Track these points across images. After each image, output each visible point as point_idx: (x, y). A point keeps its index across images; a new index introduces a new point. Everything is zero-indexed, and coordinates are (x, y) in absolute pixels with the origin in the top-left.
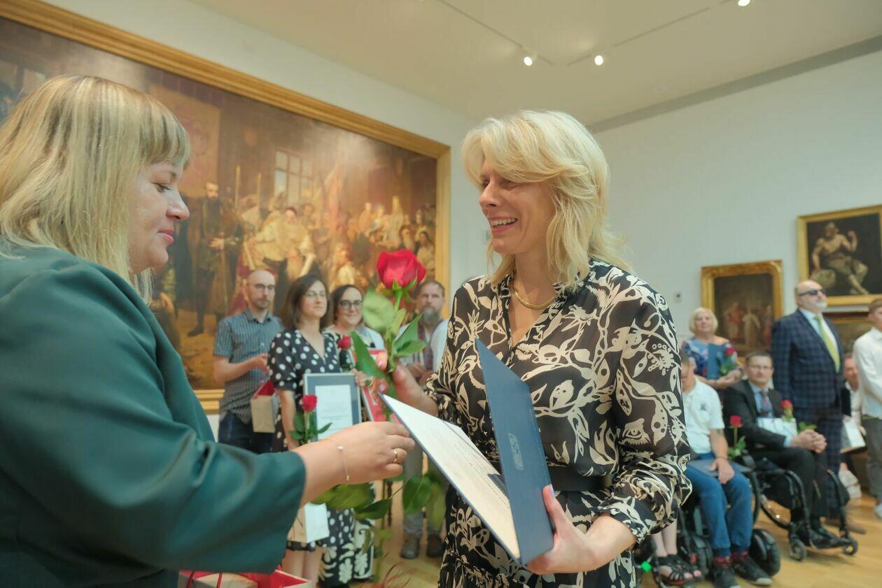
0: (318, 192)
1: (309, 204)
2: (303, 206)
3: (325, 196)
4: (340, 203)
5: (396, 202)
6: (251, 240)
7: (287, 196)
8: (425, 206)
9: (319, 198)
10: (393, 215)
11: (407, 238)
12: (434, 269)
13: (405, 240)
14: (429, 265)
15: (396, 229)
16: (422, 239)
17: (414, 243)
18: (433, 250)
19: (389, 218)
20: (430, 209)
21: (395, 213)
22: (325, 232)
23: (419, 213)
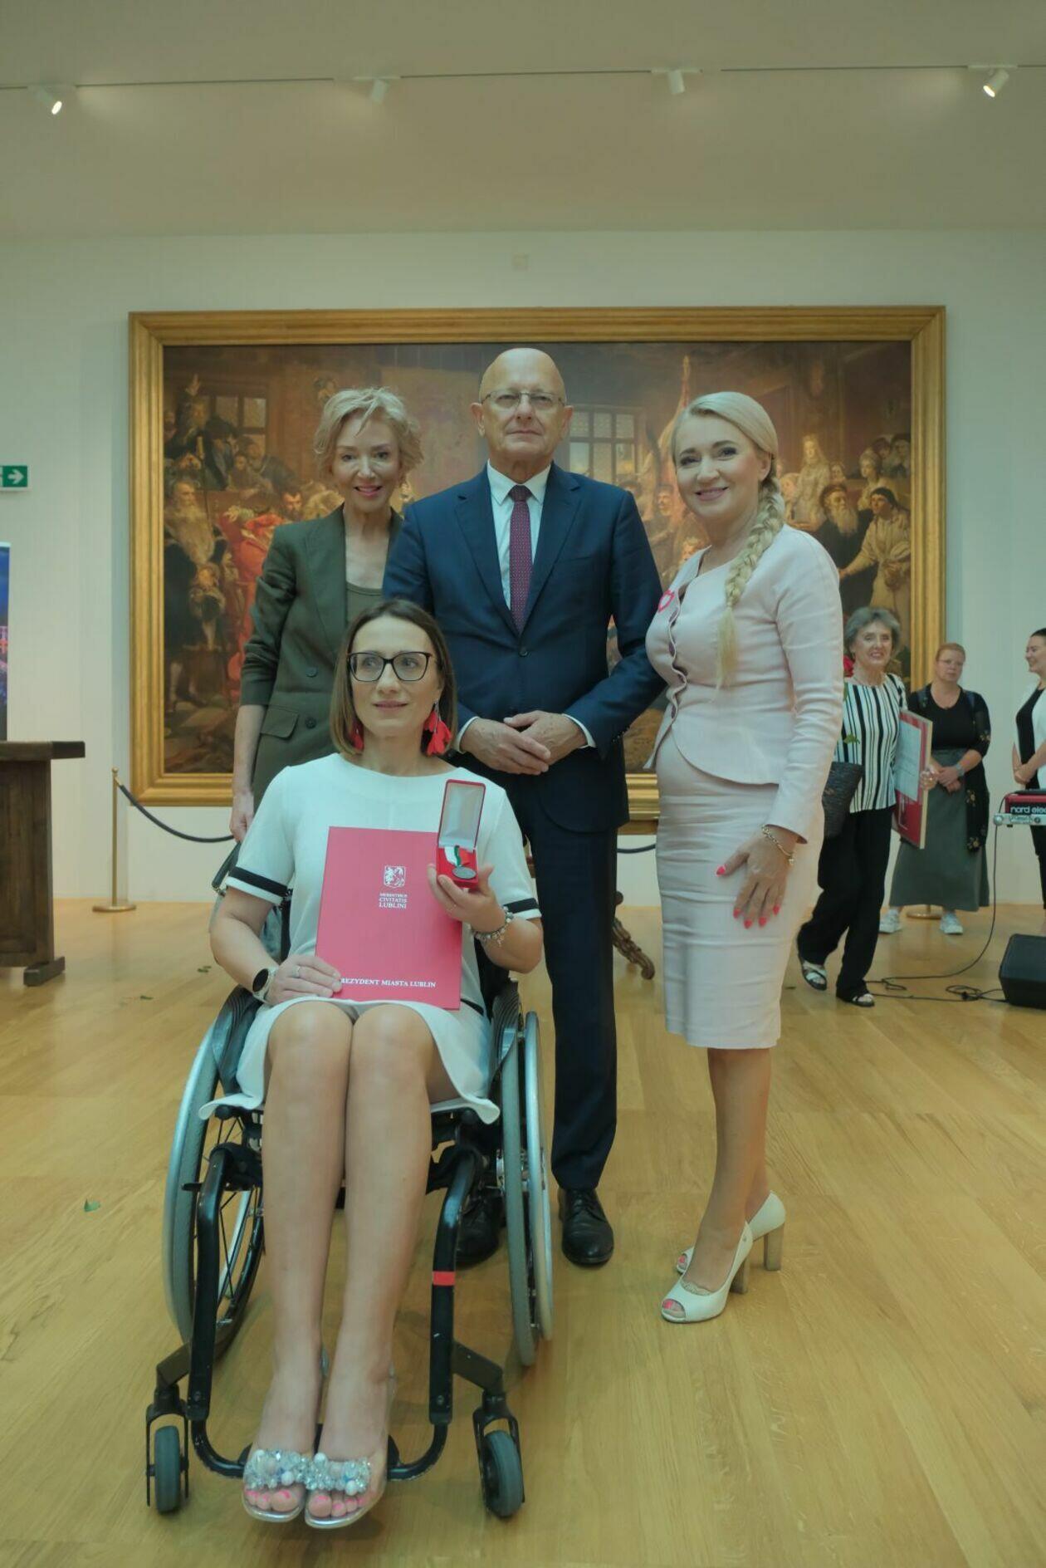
0: (647, 460)
5: (810, 446)
8: (883, 439)
9: (649, 470)
10: (804, 471)
11: (838, 507)
12: (908, 558)
13: (834, 512)
14: (895, 551)
15: (813, 495)
16: (877, 505)
17: (855, 516)
18: (905, 522)
19: (797, 478)
20: (897, 444)
21: (812, 466)
22: (663, 524)
23: (866, 456)
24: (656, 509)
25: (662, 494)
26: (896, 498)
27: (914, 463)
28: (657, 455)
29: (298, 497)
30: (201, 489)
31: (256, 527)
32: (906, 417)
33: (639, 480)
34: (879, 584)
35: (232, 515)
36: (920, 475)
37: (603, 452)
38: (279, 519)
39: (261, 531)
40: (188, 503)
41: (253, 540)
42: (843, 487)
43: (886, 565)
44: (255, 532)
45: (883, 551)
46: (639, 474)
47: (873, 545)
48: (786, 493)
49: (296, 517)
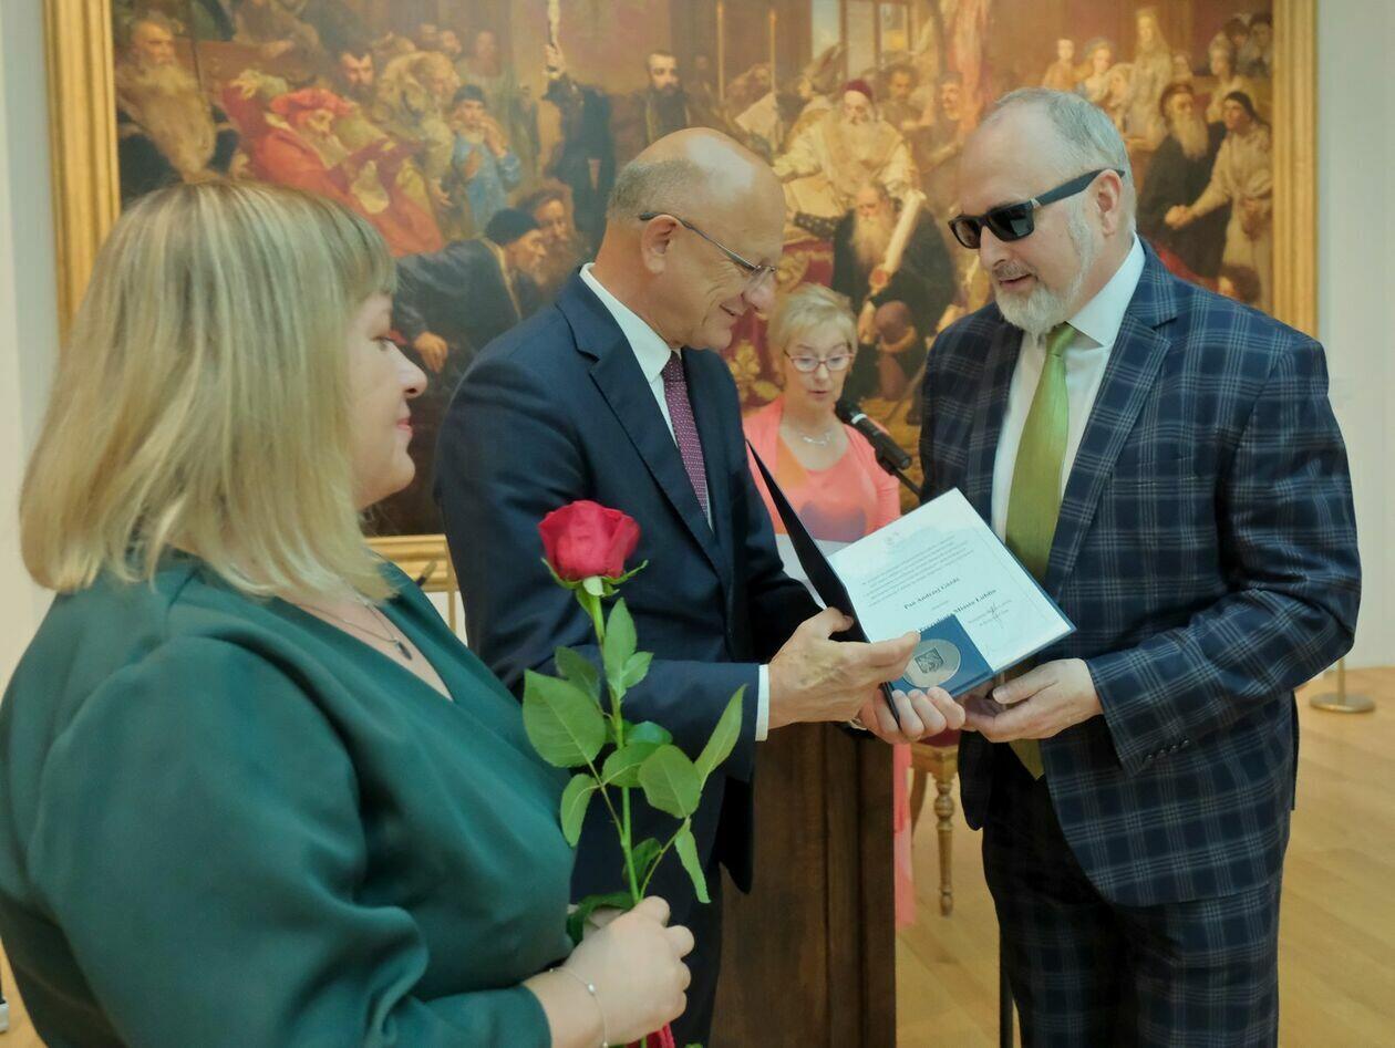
0: (926, 33)
1: (904, 68)
2: (886, 76)
3: (944, 39)
4: (984, 51)
5: (1146, 23)
7: (844, 55)
8: (1237, 20)
9: (928, 48)
10: (1139, 61)
11: (1182, 118)
12: (1268, 195)
13: (1178, 125)
14: (1254, 183)
15: (1150, 99)
16: (1230, 116)
17: (1204, 131)
18: (1266, 141)
19: (1129, 71)
20: (1256, 28)
21: (1147, 54)
22: (949, 131)
23: (1218, 44)
24: (939, 109)
25: (948, 86)
26: (1255, 106)
28: (939, 23)
29: (367, 61)
30: (184, 35)
31: (292, 111)
33: (914, 63)
34: (1235, 230)
35: (245, 89)
36: (1287, 75)
37: (861, 14)
38: (332, 100)
39: (302, 116)
40: (159, 60)
41: (286, 132)
42: (1189, 88)
43: (1242, 203)
44: (287, 117)
45: (1239, 182)
46: (913, 53)
47: (1228, 175)
48: (1116, 92)
49: (365, 95)
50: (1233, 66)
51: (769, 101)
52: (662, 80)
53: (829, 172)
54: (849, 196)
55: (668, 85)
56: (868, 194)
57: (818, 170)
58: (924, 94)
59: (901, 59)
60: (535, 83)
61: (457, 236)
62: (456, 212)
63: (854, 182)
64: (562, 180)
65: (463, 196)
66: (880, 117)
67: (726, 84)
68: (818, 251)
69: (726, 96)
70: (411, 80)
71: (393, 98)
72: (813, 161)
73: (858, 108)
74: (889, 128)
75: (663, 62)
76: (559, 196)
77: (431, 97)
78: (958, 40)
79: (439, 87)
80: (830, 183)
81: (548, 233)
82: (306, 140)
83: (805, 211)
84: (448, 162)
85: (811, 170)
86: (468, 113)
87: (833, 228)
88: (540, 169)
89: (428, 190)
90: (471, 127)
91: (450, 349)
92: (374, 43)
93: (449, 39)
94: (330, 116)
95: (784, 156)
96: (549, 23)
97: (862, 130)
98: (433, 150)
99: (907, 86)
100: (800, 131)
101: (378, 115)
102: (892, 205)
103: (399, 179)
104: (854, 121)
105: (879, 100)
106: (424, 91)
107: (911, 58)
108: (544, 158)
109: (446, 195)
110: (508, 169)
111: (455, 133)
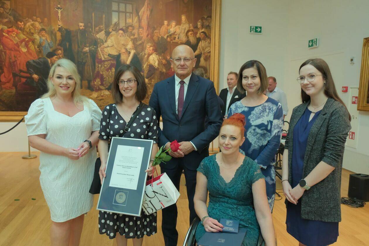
0: (136, 19)
1: (131, 26)
2: (127, 28)
3: (140, 21)
4: (148, 23)
5: (183, 18)
6: (102, 47)
7: (119, 23)
8: (204, 17)
9: (136, 22)
10: (182, 25)
11: (191, 37)
12: (210, 52)
13: (190, 38)
14: (207, 50)
15: (184, 32)
16: (202, 36)
17: (196, 39)
18: (209, 41)
19: (180, 27)
20: (208, 19)
21: (184, 24)
22: (141, 39)
23: (199, 22)
24: (139, 34)
25: (140, 30)
26: (207, 35)
27: (212, 25)
28: (139, 18)
29: (23, 23)
32: (210, 11)
34: (202, 59)
36: (214, 28)
37: (122, 16)
38: (16, 30)
39: (10, 33)
41: (7, 36)
42: (192, 31)
43: (204, 54)
44: (8, 33)
45: (203, 50)
46: (133, 23)
47: (201, 48)
48: (176, 31)
49: (22, 30)
50: (203, 26)
51: (103, 32)
52: (81, 28)
53: (116, 46)
54: (120, 51)
55: (83, 29)
56: (123, 50)
57: (113, 46)
58: (135, 31)
59: (130, 24)
60: (56, 28)
61: (40, 56)
62: (40, 52)
63: (120, 48)
64: (61, 47)
65: (42, 49)
66: (126, 36)
67: (94, 29)
68: (113, 61)
69: (94, 31)
70: (31, 27)
71: (28, 30)
72: (112, 44)
73: (121, 34)
74: (128, 38)
75: (81, 24)
76: (60, 49)
77: (35, 30)
78: (143, 21)
79: (37, 28)
80: (116, 48)
81: (58, 56)
82: (11, 38)
83: (110, 53)
84: (39, 43)
85: (112, 45)
86: (43, 33)
87: (116, 57)
88: (57, 44)
89: (35, 48)
90: (43, 36)
91: (39, 77)
92: (24, 20)
93: (39, 19)
94: (16, 33)
95: (106, 43)
96: (59, 17)
97: (122, 38)
98: (36, 40)
99: (132, 30)
100: (109, 38)
101: (25, 34)
102: (128, 53)
103: (29, 46)
104: (121, 36)
105: (126, 32)
106: (34, 29)
107: (133, 24)
108: (58, 42)
109: (38, 49)
110: (50, 44)
111: (40, 37)
